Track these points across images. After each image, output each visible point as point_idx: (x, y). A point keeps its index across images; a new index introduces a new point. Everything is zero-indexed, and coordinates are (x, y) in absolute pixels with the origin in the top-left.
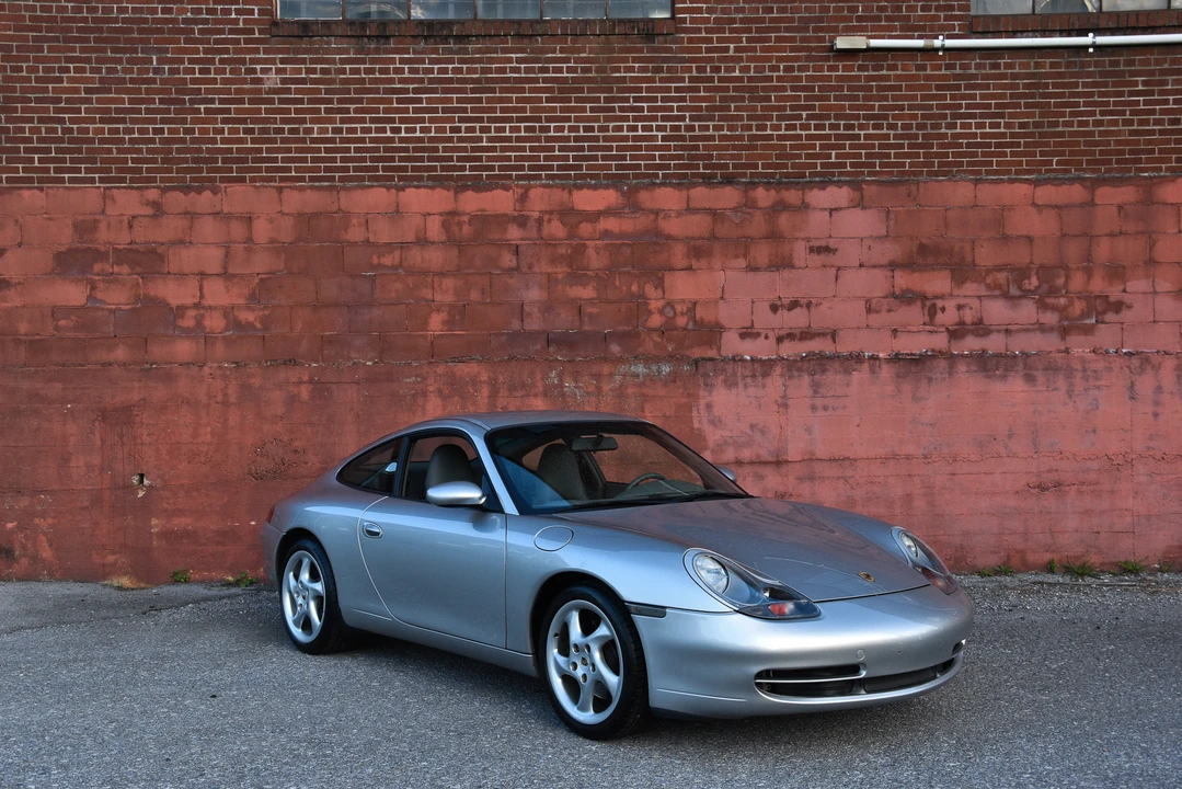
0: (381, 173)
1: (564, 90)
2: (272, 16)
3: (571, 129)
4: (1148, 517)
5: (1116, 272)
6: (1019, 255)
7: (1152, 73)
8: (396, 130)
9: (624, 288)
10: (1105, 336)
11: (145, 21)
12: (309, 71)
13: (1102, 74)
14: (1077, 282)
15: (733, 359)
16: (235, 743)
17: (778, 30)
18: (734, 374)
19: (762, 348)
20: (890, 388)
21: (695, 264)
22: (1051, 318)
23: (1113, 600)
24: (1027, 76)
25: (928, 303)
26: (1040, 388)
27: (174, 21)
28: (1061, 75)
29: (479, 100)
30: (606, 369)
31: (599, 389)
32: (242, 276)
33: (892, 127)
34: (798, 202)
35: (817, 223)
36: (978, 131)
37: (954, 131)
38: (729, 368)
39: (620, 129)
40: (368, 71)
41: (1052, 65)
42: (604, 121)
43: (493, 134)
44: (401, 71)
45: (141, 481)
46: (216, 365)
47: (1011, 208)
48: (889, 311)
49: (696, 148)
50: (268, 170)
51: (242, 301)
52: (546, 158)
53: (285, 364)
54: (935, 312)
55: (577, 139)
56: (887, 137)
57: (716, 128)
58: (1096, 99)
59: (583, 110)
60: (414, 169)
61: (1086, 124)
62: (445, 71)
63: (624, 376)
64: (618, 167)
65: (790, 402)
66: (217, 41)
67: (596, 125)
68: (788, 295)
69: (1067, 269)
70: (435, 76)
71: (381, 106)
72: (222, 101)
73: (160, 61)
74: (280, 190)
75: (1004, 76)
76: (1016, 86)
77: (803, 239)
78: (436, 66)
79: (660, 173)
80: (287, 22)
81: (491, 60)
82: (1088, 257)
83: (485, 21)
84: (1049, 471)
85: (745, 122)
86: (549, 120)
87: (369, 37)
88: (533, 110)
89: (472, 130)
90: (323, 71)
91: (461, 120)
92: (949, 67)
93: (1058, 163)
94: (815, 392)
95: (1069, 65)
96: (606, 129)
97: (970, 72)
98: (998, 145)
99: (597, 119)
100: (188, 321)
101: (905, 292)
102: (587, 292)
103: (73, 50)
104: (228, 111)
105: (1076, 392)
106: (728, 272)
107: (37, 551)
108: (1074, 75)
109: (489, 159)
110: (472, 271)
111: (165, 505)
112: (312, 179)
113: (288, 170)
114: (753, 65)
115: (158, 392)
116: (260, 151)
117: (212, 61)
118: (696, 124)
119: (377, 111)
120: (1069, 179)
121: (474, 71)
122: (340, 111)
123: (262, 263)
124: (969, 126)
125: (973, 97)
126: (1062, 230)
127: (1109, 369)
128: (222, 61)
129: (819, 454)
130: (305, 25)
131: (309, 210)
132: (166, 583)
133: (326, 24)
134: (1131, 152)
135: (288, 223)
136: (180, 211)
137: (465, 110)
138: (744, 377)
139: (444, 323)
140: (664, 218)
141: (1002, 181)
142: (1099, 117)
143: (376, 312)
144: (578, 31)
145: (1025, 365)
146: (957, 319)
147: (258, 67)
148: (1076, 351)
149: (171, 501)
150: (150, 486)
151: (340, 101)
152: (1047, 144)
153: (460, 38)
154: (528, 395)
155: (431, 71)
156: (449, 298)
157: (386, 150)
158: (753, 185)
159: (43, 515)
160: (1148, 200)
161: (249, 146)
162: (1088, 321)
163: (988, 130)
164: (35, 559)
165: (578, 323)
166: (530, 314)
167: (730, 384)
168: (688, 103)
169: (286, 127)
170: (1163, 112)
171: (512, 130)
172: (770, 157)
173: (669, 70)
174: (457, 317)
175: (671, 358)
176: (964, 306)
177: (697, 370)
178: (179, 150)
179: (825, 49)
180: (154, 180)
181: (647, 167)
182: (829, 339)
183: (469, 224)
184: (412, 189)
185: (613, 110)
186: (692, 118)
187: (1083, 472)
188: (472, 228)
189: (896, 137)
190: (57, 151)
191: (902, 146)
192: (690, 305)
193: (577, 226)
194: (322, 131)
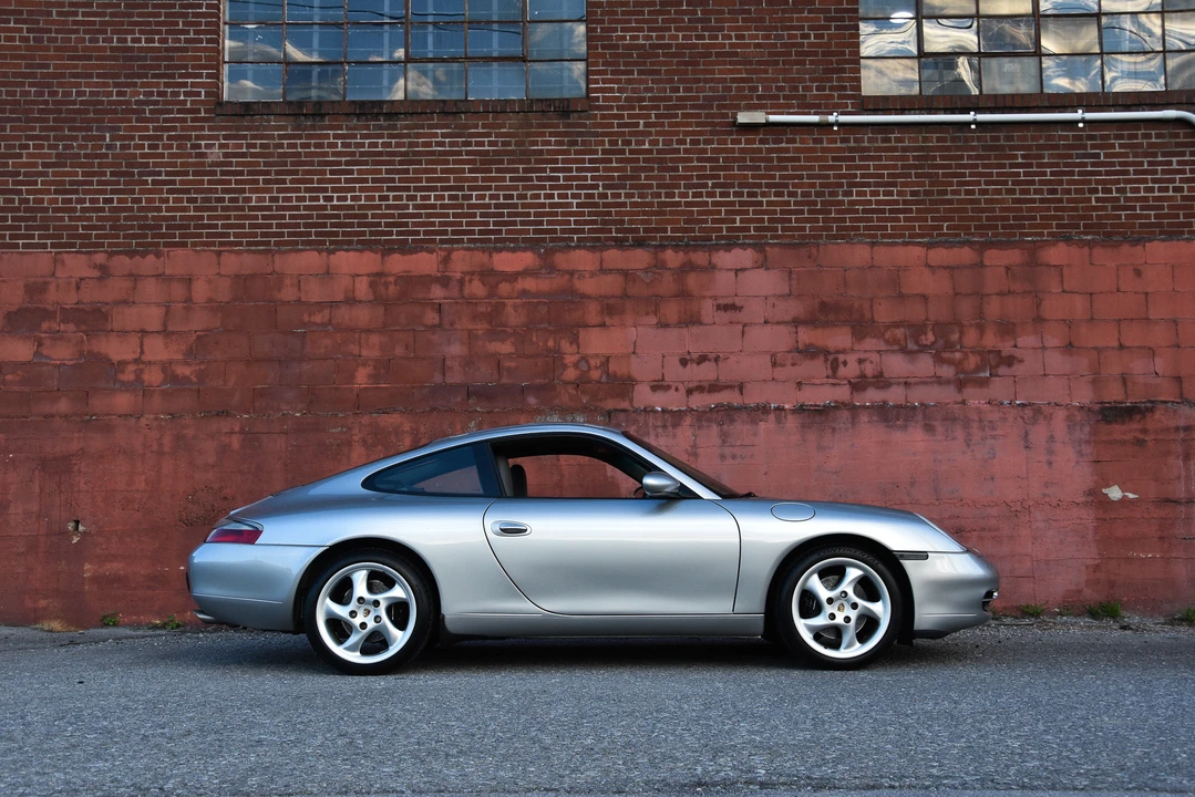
0: (314, 238)
1: (485, 162)
2: (218, 97)
3: (491, 197)
4: (1047, 562)
5: (1007, 329)
6: (916, 312)
7: (1029, 148)
8: (331, 199)
9: (541, 344)
10: (999, 389)
11: (102, 102)
12: (249, 146)
13: (984, 148)
14: (971, 337)
15: (645, 410)
17: (685, 107)
18: (646, 424)
19: (672, 400)
20: (795, 438)
21: (608, 321)
22: (947, 372)
24: (916, 149)
25: (831, 357)
26: (939, 438)
27: (128, 103)
28: (948, 149)
29: (407, 172)
30: (523, 419)
32: (181, 334)
33: (791, 194)
34: (706, 263)
35: (723, 283)
36: (873, 198)
37: (850, 198)
38: (641, 419)
39: (538, 196)
40: (304, 146)
41: (939, 139)
42: (523, 190)
43: (419, 202)
44: (335, 145)
45: (77, 528)
46: (152, 416)
47: (906, 268)
48: (793, 365)
49: (609, 213)
50: (209, 235)
51: (180, 357)
52: (468, 224)
53: (218, 415)
54: (838, 366)
55: (497, 206)
56: (788, 203)
57: (627, 196)
58: (980, 170)
59: (504, 179)
60: (344, 234)
61: (972, 192)
62: (376, 145)
64: (535, 232)
65: (699, 451)
66: (165, 120)
67: (515, 193)
68: (696, 349)
69: (961, 325)
70: (366, 149)
71: (315, 177)
72: (168, 174)
73: (112, 139)
74: (219, 253)
75: (894, 149)
76: (907, 158)
77: (710, 297)
78: (367, 141)
79: (575, 236)
80: (232, 103)
81: (418, 136)
82: (980, 314)
84: (950, 518)
85: (655, 190)
86: (471, 189)
87: (305, 115)
88: (456, 180)
89: (399, 198)
90: (262, 146)
91: (389, 189)
92: (844, 140)
93: (949, 228)
94: (724, 441)
95: (954, 139)
96: (525, 197)
97: (863, 145)
98: (891, 211)
99: (516, 188)
100: (128, 376)
101: (808, 346)
102: (506, 348)
103: (34, 129)
104: (173, 182)
105: (973, 442)
106: (639, 329)
108: (959, 149)
109: (415, 224)
110: (397, 328)
111: (98, 551)
112: (248, 244)
113: (228, 235)
114: (661, 139)
115: (97, 443)
116: (202, 218)
117: (160, 138)
118: (609, 192)
119: (312, 181)
120: (958, 242)
121: (403, 145)
122: (277, 182)
123: (200, 321)
124: (864, 194)
125: (868, 167)
126: (954, 289)
127: (1004, 420)
128: (169, 138)
130: (247, 105)
131: (245, 272)
132: (95, 627)
133: (267, 104)
134: (1015, 218)
135: (225, 284)
136: (126, 273)
137: (393, 180)
138: (655, 427)
139: (370, 376)
140: (579, 278)
141: (897, 244)
142: (984, 187)
143: (306, 367)
144: (499, 109)
145: (925, 415)
146: (858, 373)
147: (203, 143)
148: (973, 403)
149: (104, 546)
150: (85, 532)
151: (277, 173)
152: (938, 211)
153: (390, 116)
155: (363, 145)
156: (375, 353)
157: (319, 217)
158: (662, 247)
160: (1033, 262)
161: (192, 213)
162: (982, 375)
163: (882, 198)
165: (497, 377)
166: (452, 368)
167: (642, 433)
168: (601, 173)
169: (227, 196)
170: (1042, 182)
171: (436, 198)
172: (678, 222)
173: (583, 143)
174: (382, 371)
175: (585, 409)
176: (865, 360)
177: (610, 420)
178: (126, 218)
179: (728, 125)
180: (102, 245)
181: (563, 231)
182: (737, 391)
183: (395, 284)
184: (342, 252)
185: (531, 179)
186: (605, 187)
187: (983, 518)
188: (398, 288)
189: (796, 203)
190: (14, 219)
191: (802, 212)
192: (603, 360)
193: (497, 286)
194: (260, 200)
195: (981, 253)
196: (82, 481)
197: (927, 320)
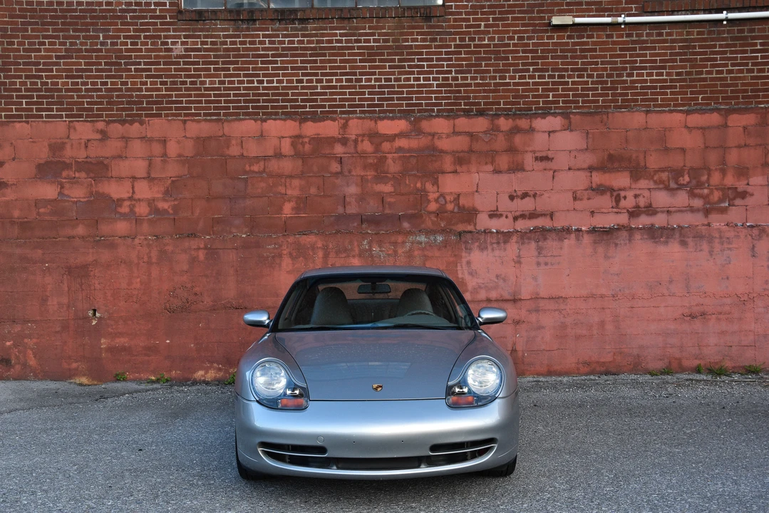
0: (251, 110)
1: (371, 54)
2: (178, 6)
3: (376, 80)
4: (765, 336)
5: (742, 172)
6: (676, 161)
7: (766, 37)
8: (261, 82)
9: (412, 185)
10: (735, 215)
11: (95, 11)
12: (203, 43)
13: (733, 39)
14: (716, 178)
15: (485, 231)
16: (153, 477)
17: (514, 12)
18: (485, 242)
19: (503, 224)
20: (589, 250)
21: (459, 169)
22: (698, 203)
23: (738, 391)
24: (682, 41)
25: (615, 194)
26: (691, 250)
27: (114, 11)
28: (705, 40)
29: (315, 62)
30: (400, 239)
31: (395, 252)
32: (160, 179)
33: (590, 76)
34: (528, 127)
35: (540, 141)
36: (649, 78)
37: (632, 78)
38: (482, 237)
39: (409, 79)
40: (241, 43)
41: (699, 33)
42: (398, 75)
43: (324, 84)
44: (264, 43)
45: (94, 314)
46: (143, 237)
47: (670, 129)
48: (589, 199)
49: (459, 92)
50: (177, 109)
51: (160, 196)
52: (360, 100)
53: (188, 236)
54: (620, 200)
55: (380, 87)
56: (587, 83)
57: (472, 78)
58: (728, 55)
59: (384, 67)
60: (273, 107)
61: (721, 72)
62: (293, 42)
63: (412, 243)
64: (408, 105)
65: (522, 260)
66: (142, 24)
67: (393, 77)
68: (520, 189)
69: (709, 170)
70: (286, 45)
71: (251, 66)
72: (146, 64)
73: (105, 37)
74: (185, 122)
75: (665, 41)
76: (674, 48)
77: (531, 151)
78: (287, 39)
79: (435, 108)
80: (188, 11)
81: (323, 35)
82: (723, 162)
83: (318, 9)
84: (697, 305)
85: (492, 74)
86: (361, 74)
87: (242, 20)
88: (351, 68)
89: (311, 81)
90: (212, 43)
91: (304, 75)
92: (628, 36)
93: (702, 99)
94: (539, 253)
95: (709, 33)
96: (399, 80)
97: (642, 38)
98: (661, 87)
99: (393, 74)
100: (125, 209)
101: (600, 186)
102: (387, 188)
103: (48, 30)
104: (150, 70)
105: (715, 252)
106: (481, 174)
107: (26, 360)
108: (712, 40)
109: (323, 100)
110: (311, 175)
111: (110, 329)
112: (205, 115)
113: (190, 108)
114: (496, 36)
115: (105, 256)
116: (171, 96)
117: (139, 37)
118: (459, 76)
119: (248, 69)
120: (709, 109)
121: (311, 42)
122: (223, 69)
123: (173, 170)
124: (642, 75)
125: (645, 55)
126: (705, 144)
127: (738, 237)
128: (146, 37)
129: (542, 294)
130: (200, 13)
131: (204, 135)
132: (111, 381)
133: (214, 12)
134: (752, 91)
135: (190, 144)
136: (120, 136)
137: (306, 68)
138: (492, 244)
139: (293, 209)
140: (438, 138)
141: (664, 111)
142: (730, 68)
143: (248, 202)
144: (380, 15)
145: (681, 234)
146: (634, 204)
147: (170, 41)
148: (715, 225)
149: (114, 327)
150: (100, 317)
151: (224, 63)
152: (695, 86)
153: (303, 21)
154: (348, 256)
155: (283, 42)
156: (296, 193)
157: (254, 95)
158: (497, 116)
159: (30, 336)
160: (764, 123)
161: (164, 93)
162: (723, 205)
163: (655, 77)
164: (25, 365)
165: (381, 209)
166: (350, 203)
167: (482, 248)
168: (454, 62)
169: (188, 80)
171: (337, 81)
172: (508, 97)
173: (441, 40)
174: (302, 205)
175: (443, 231)
176: (639, 195)
177: (460, 239)
178: (118, 96)
179: (545, 25)
180: (101, 116)
181: (427, 105)
182: (548, 217)
183: (309, 144)
184: (272, 121)
185: (404, 67)
186: (457, 72)
187: (720, 306)
188: (312, 146)
189: (593, 83)
190: (38, 97)
191: (597, 89)
192: (456, 196)
193: (381, 144)
194: (211, 83)
195: (726, 116)
196: (97, 282)
197: (685, 166)
